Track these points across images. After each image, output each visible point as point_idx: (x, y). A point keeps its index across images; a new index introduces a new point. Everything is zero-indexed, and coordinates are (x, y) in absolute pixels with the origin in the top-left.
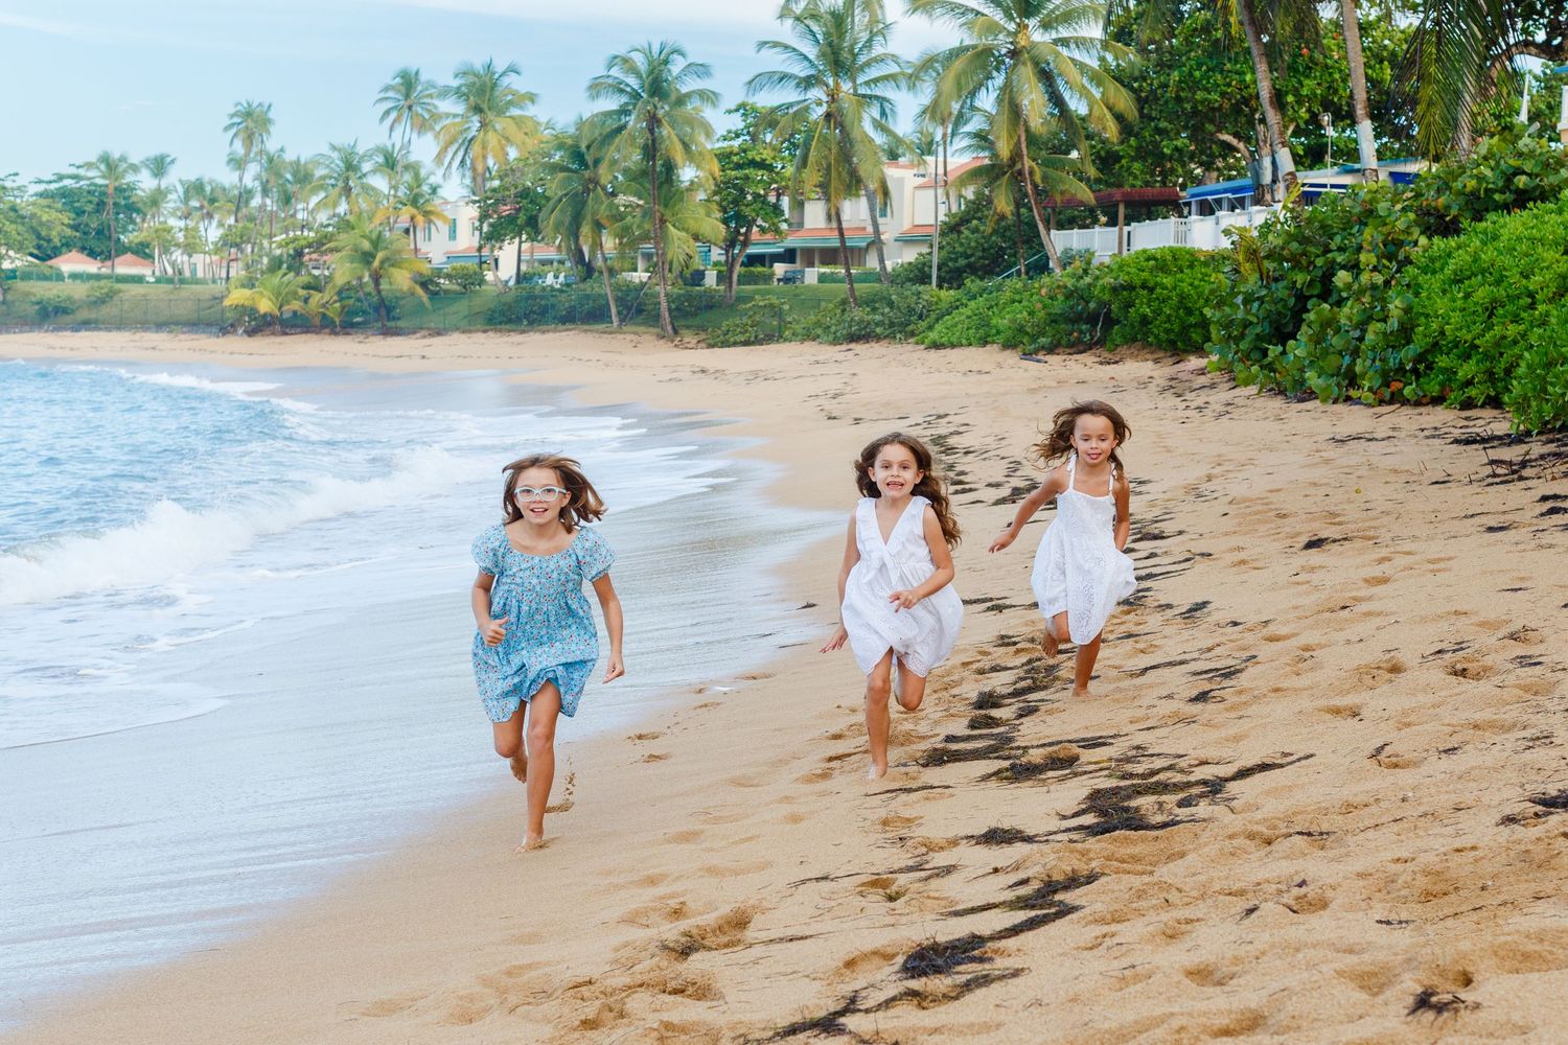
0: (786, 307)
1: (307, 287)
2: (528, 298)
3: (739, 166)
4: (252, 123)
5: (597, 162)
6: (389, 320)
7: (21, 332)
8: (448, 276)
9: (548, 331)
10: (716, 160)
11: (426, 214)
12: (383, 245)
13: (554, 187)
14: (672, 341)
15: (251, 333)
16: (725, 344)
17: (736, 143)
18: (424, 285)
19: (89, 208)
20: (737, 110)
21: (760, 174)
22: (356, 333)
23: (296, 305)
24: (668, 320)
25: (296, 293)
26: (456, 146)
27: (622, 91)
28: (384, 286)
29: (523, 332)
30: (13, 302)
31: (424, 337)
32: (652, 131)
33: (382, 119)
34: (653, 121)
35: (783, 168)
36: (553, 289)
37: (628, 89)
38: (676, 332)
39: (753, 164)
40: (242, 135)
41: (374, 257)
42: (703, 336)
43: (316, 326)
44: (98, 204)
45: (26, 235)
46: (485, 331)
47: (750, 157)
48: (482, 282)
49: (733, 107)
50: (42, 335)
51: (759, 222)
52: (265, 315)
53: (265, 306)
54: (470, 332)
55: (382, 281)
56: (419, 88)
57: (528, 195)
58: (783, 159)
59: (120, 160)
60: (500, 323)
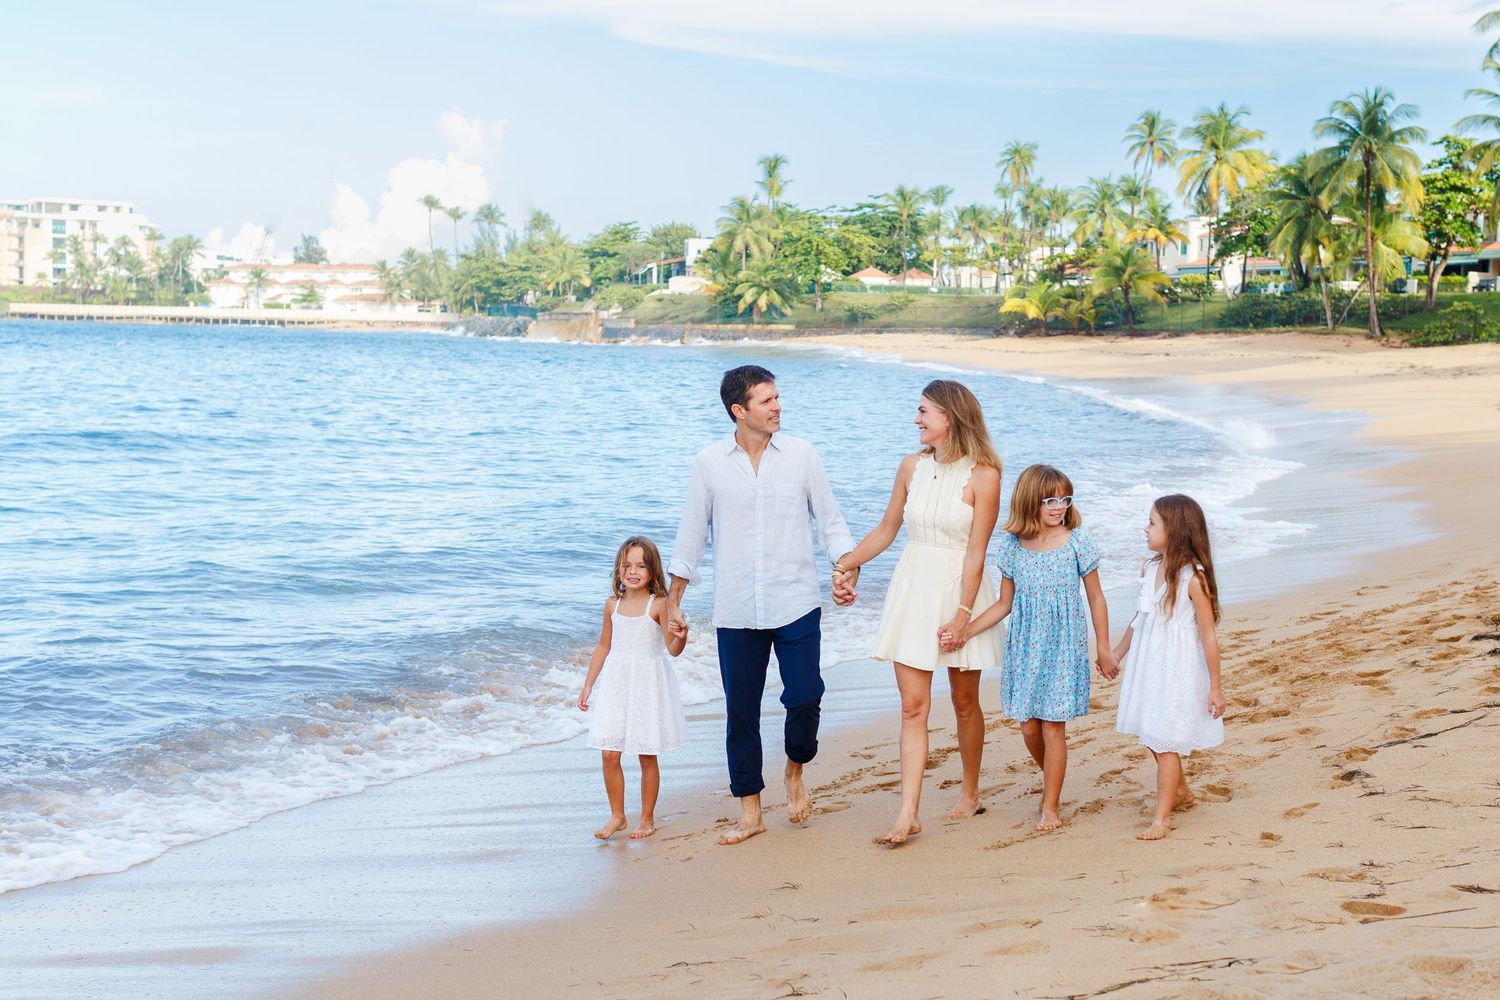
0: (1481, 312)
1: (1068, 296)
2: (1253, 305)
3: (1442, 191)
4: (1019, 157)
5: (1319, 191)
6: (1135, 323)
7: (835, 334)
8: (1185, 286)
9: (1271, 332)
10: (1421, 186)
11: (1167, 234)
12: (1130, 262)
13: (1278, 211)
14: (1379, 341)
15: (1021, 334)
16: (1427, 344)
17: (1438, 172)
18: (1163, 293)
19: (883, 231)
20: (1441, 142)
21: (1461, 197)
22: (1108, 334)
23: (1059, 311)
24: (1376, 323)
25: (1058, 301)
26: (1194, 178)
27: (1343, 130)
28: (1132, 295)
29: (1248, 333)
30: (830, 310)
31: (1165, 338)
32: (1367, 163)
33: (1129, 154)
34: (1369, 155)
35: (1481, 191)
36: (1273, 295)
37: (1348, 128)
38: (1383, 333)
39: (1455, 188)
40: (1010, 169)
41: (1124, 272)
42: (1406, 337)
43: (1074, 329)
44: (890, 228)
45: (841, 256)
46: (1217, 333)
47: (1452, 183)
48: (1212, 291)
49: (1438, 140)
50: (852, 336)
51: (1458, 238)
52: (1033, 319)
53: (1033, 312)
54: (1204, 333)
55: (1130, 290)
56: (1160, 127)
57: (1256, 217)
58: (1480, 183)
59: (913, 193)
60: (1229, 326)
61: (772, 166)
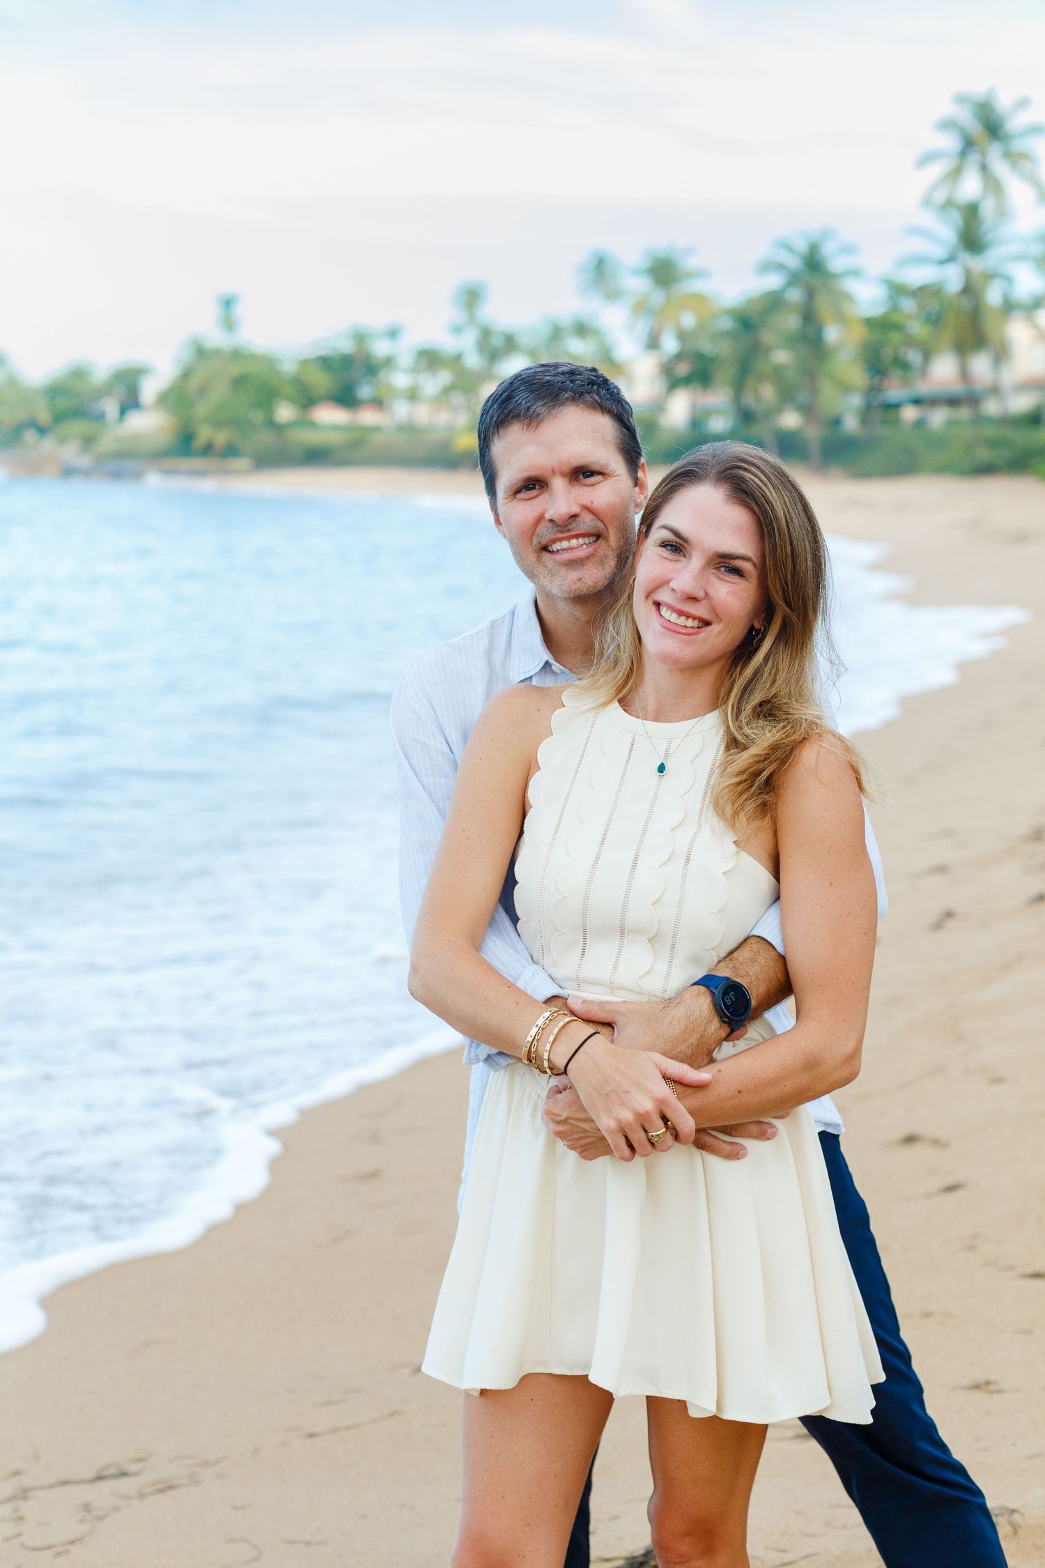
4: (472, 297)
13: (724, 349)
17: (879, 311)
27: (787, 271)
30: (286, 445)
32: (810, 301)
34: (811, 294)
37: (791, 269)
40: (464, 308)
45: (295, 391)
50: (310, 471)
56: (609, 267)
57: (703, 357)
59: (369, 332)
61: (228, 303)
